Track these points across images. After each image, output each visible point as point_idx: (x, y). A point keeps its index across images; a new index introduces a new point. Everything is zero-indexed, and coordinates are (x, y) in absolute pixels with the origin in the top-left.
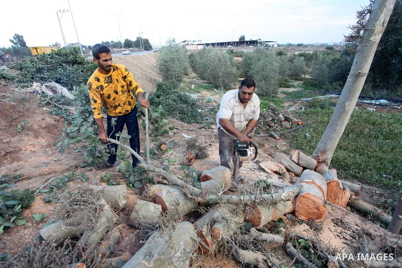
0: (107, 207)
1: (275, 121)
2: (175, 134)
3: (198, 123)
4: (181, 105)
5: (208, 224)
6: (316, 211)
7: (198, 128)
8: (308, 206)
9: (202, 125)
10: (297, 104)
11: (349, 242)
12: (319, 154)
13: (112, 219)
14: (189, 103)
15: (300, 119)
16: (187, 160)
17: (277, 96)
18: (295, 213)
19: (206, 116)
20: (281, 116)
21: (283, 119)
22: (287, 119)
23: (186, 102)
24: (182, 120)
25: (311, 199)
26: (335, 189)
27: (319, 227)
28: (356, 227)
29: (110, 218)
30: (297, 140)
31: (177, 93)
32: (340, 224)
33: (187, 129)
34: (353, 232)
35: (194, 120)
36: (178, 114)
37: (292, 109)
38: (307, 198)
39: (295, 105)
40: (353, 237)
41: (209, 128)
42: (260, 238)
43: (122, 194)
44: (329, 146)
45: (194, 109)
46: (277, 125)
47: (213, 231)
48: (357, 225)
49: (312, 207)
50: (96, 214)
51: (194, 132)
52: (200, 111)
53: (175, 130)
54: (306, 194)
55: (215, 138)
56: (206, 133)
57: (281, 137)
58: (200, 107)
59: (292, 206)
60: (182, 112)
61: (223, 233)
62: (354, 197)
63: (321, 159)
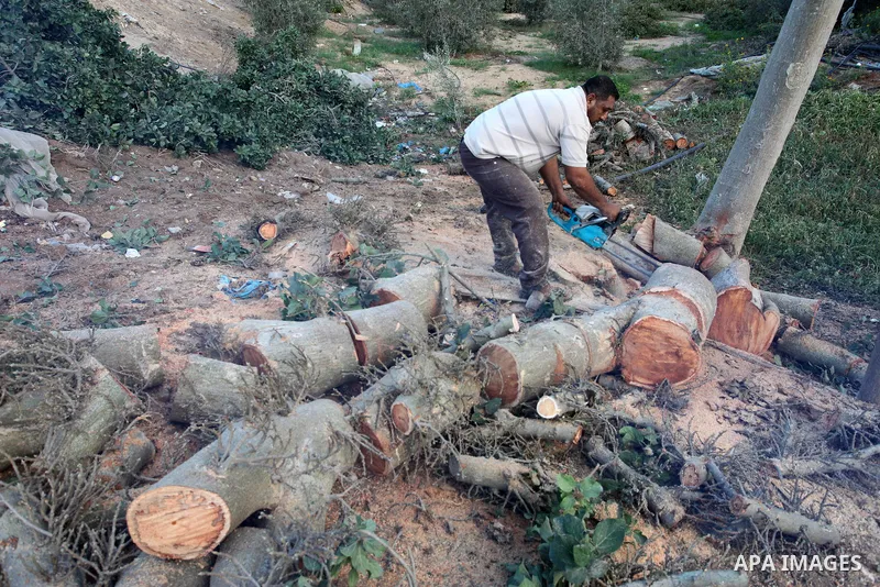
0: (104, 375)
1: (608, 143)
2: (304, 194)
3: (376, 161)
4: (320, 107)
5: (378, 402)
6: (672, 361)
7: (377, 176)
8: (654, 351)
9: (388, 168)
10: (678, 88)
11: (750, 430)
12: (712, 225)
13: (122, 402)
14: (344, 102)
15: (683, 133)
16: (337, 261)
17: (621, 64)
18: (620, 372)
19: (399, 139)
20: (624, 125)
21: (631, 135)
22: (642, 135)
23: (335, 99)
24: (326, 154)
25: (660, 333)
26: (739, 309)
27: (679, 402)
28: (778, 395)
29: (114, 399)
30: (668, 194)
31: (304, 70)
32: (737, 391)
33: (343, 179)
34: (768, 407)
35: (365, 152)
36: (312, 138)
37: (661, 103)
38: (650, 329)
39: (670, 92)
40: (763, 418)
41: (410, 173)
42: (519, 430)
43: (146, 347)
44: (738, 199)
45: (361, 119)
46: (612, 154)
47: (392, 417)
48: (781, 391)
49: (662, 352)
50: (77, 392)
51: (362, 188)
52: (379, 124)
53: (306, 185)
54: (646, 321)
55: (425, 202)
56: (399, 187)
57: (622, 190)
58: (380, 114)
59: (612, 354)
60: (324, 131)
61: (417, 416)
62: (792, 329)
63: (717, 235)
